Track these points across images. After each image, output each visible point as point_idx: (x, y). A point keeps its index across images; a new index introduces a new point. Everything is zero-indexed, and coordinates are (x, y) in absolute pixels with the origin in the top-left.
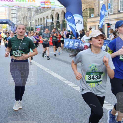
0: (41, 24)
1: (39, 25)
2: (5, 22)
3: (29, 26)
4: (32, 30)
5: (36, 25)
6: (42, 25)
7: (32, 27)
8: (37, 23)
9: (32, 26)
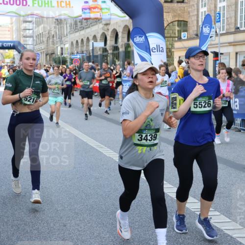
0: (83, 52)
1: (77, 53)
2: (10, 45)
3: (58, 55)
4: (64, 62)
5: (73, 54)
6: (85, 52)
7: (64, 58)
8: (75, 49)
9: (65, 55)
